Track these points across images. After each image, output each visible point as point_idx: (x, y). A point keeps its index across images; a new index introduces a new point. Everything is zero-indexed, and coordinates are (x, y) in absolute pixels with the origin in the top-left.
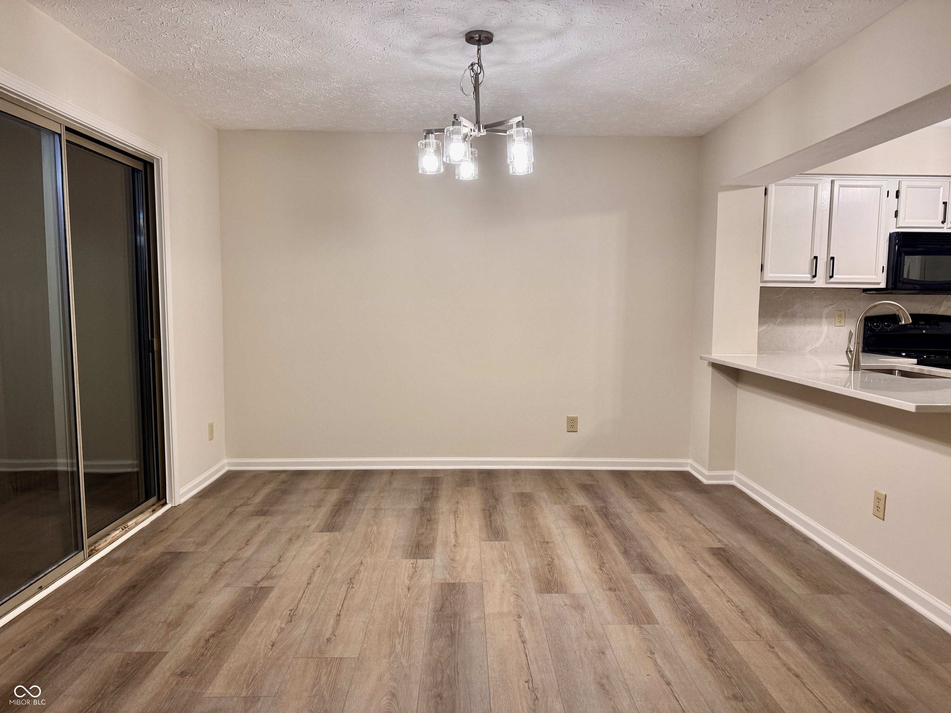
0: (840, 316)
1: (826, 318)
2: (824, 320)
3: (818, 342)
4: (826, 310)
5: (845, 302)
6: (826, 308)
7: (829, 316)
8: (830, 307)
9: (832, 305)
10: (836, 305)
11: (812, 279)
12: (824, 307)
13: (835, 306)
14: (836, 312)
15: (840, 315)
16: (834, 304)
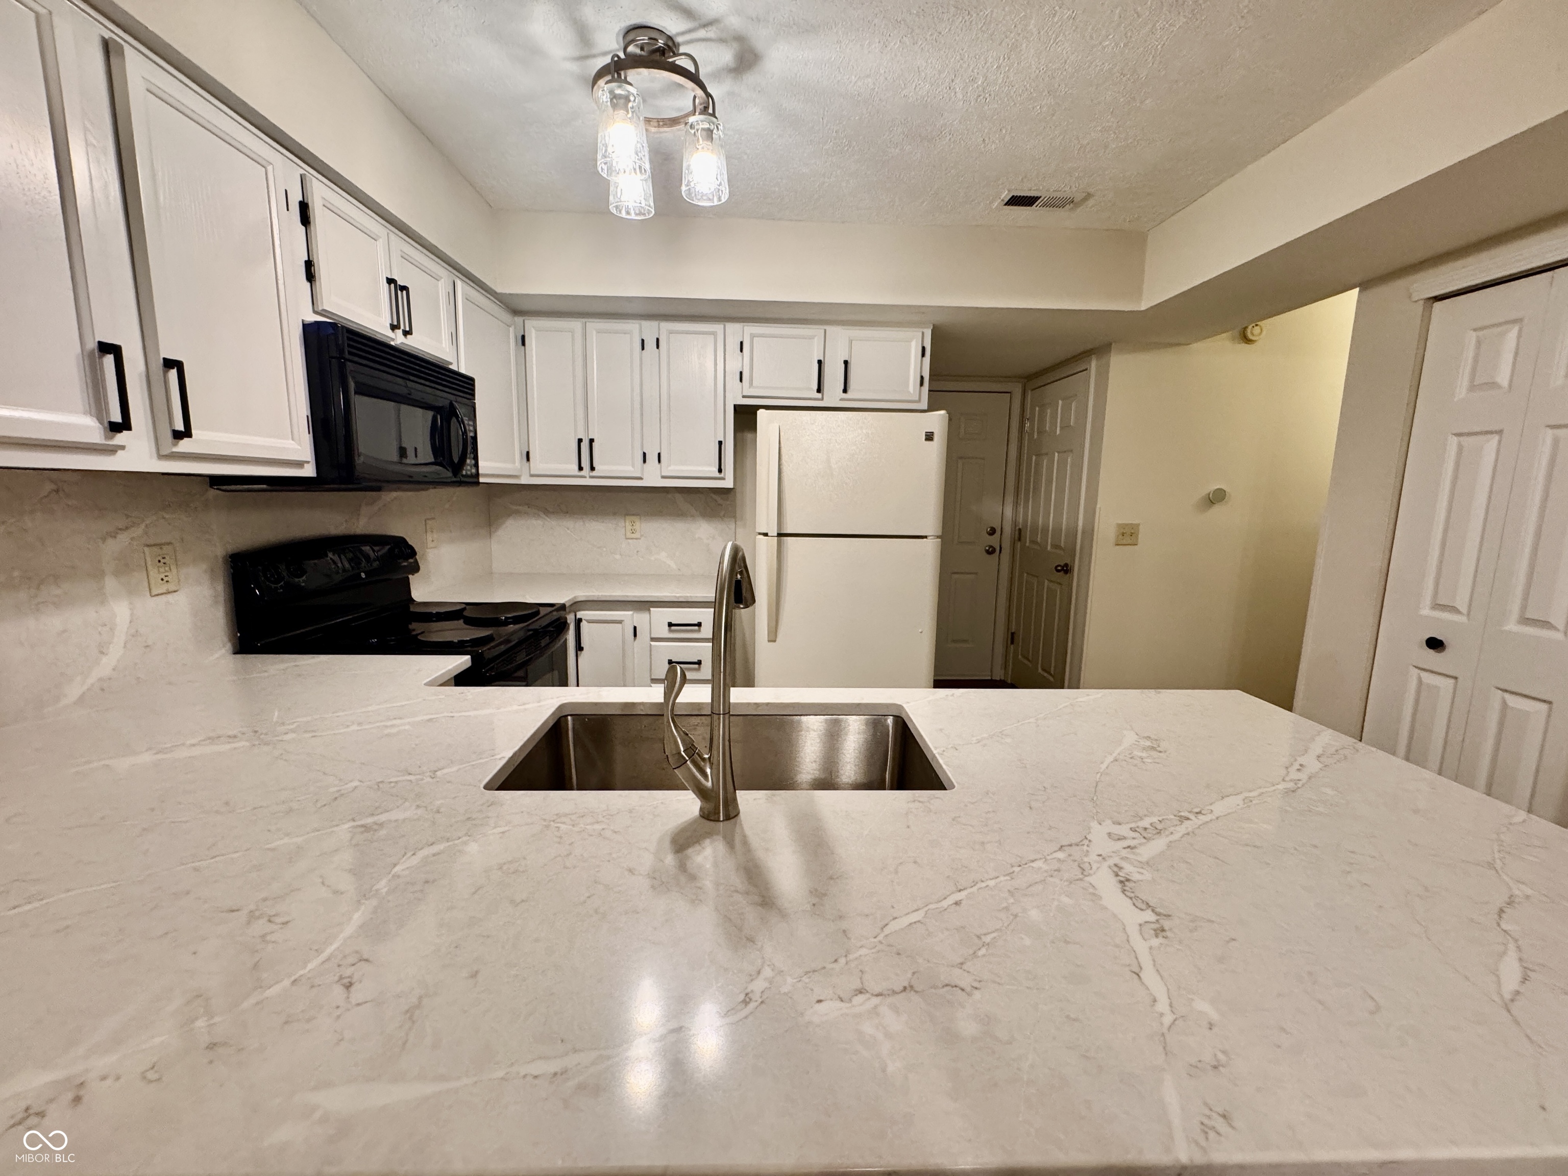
0: (162, 561)
1: (117, 574)
2: (110, 583)
3: (105, 660)
4: (113, 546)
5: (167, 516)
6: (110, 541)
7: (124, 567)
8: (124, 538)
9: (127, 528)
10: (143, 526)
11: (107, 438)
12: (104, 540)
13: (138, 531)
14: (146, 549)
15: (160, 558)
16: (134, 525)
